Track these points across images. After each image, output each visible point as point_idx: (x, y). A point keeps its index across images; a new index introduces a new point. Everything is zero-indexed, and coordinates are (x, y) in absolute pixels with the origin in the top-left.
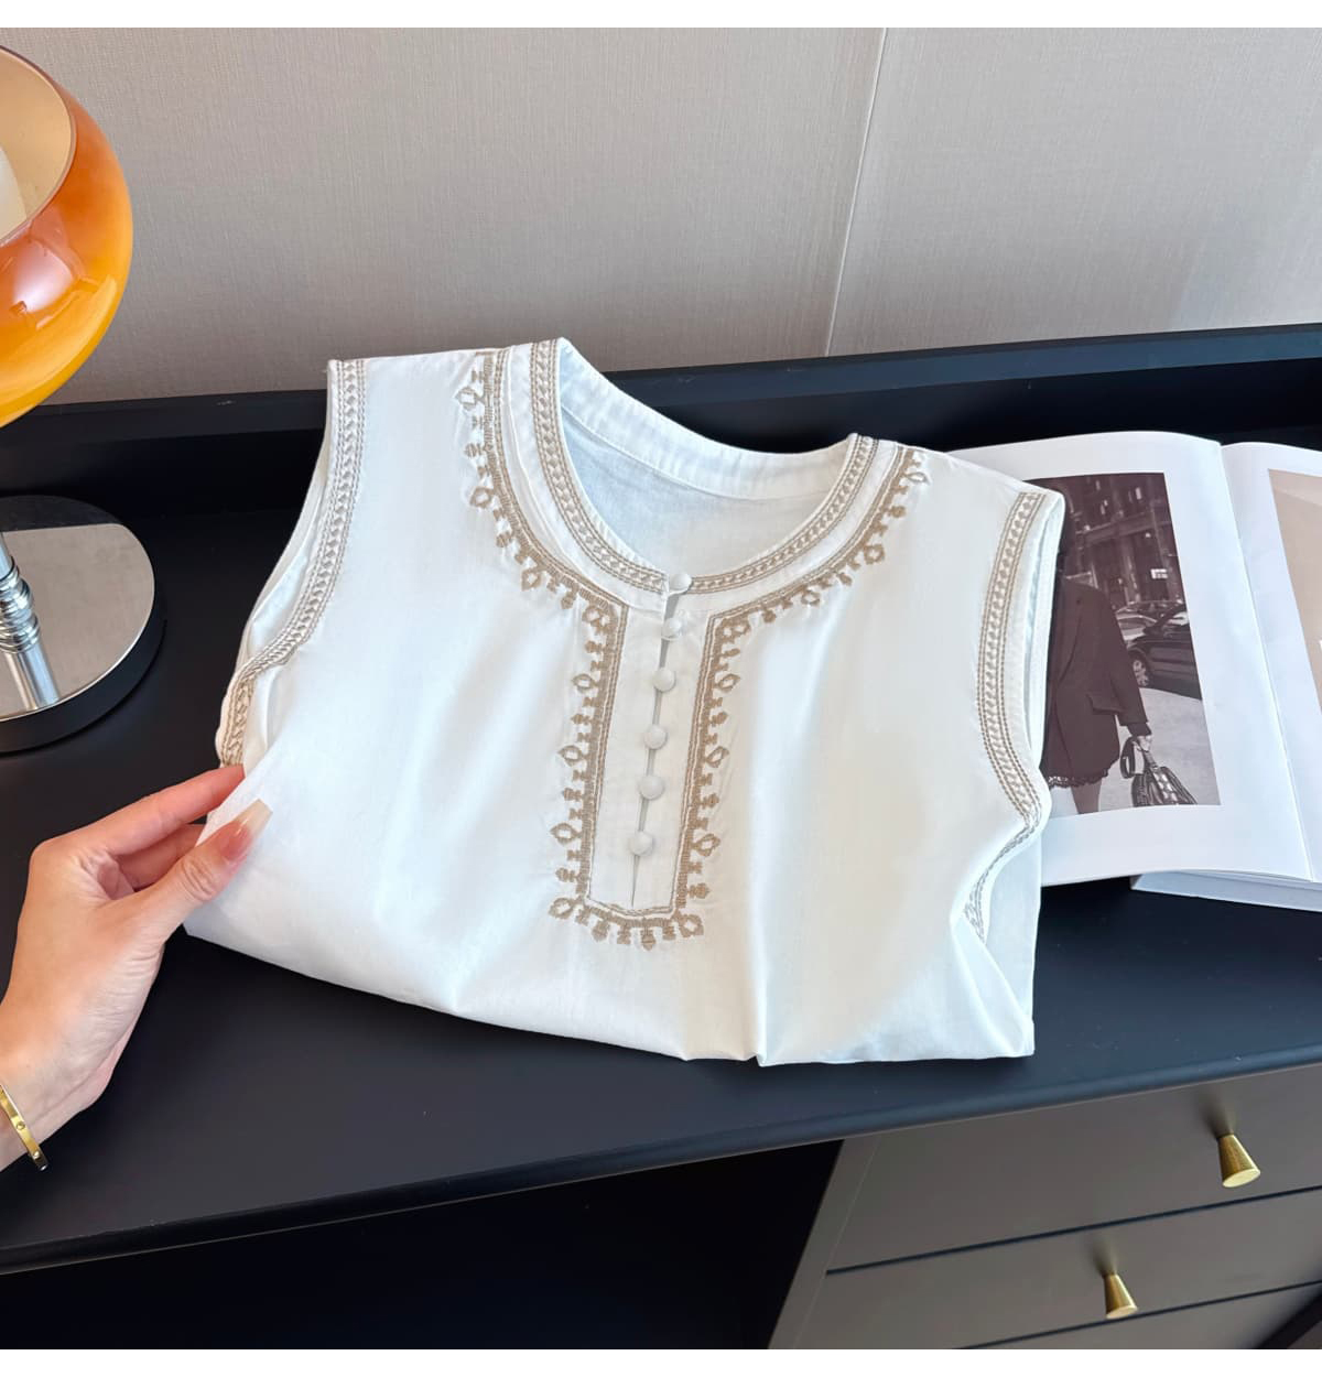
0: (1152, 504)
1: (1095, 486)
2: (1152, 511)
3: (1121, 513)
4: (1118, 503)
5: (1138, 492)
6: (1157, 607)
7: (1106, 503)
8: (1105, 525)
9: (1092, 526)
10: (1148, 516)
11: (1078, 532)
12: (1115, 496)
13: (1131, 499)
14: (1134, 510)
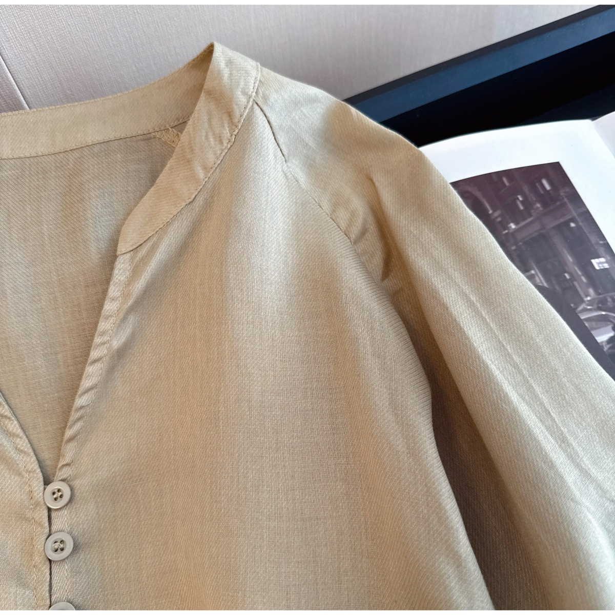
0: (562, 193)
1: (503, 183)
2: (566, 200)
3: (538, 205)
4: (532, 197)
5: (545, 182)
7: (521, 199)
8: (530, 220)
9: (516, 223)
10: (563, 205)
11: (506, 231)
12: (526, 189)
13: (542, 192)
14: (548, 200)
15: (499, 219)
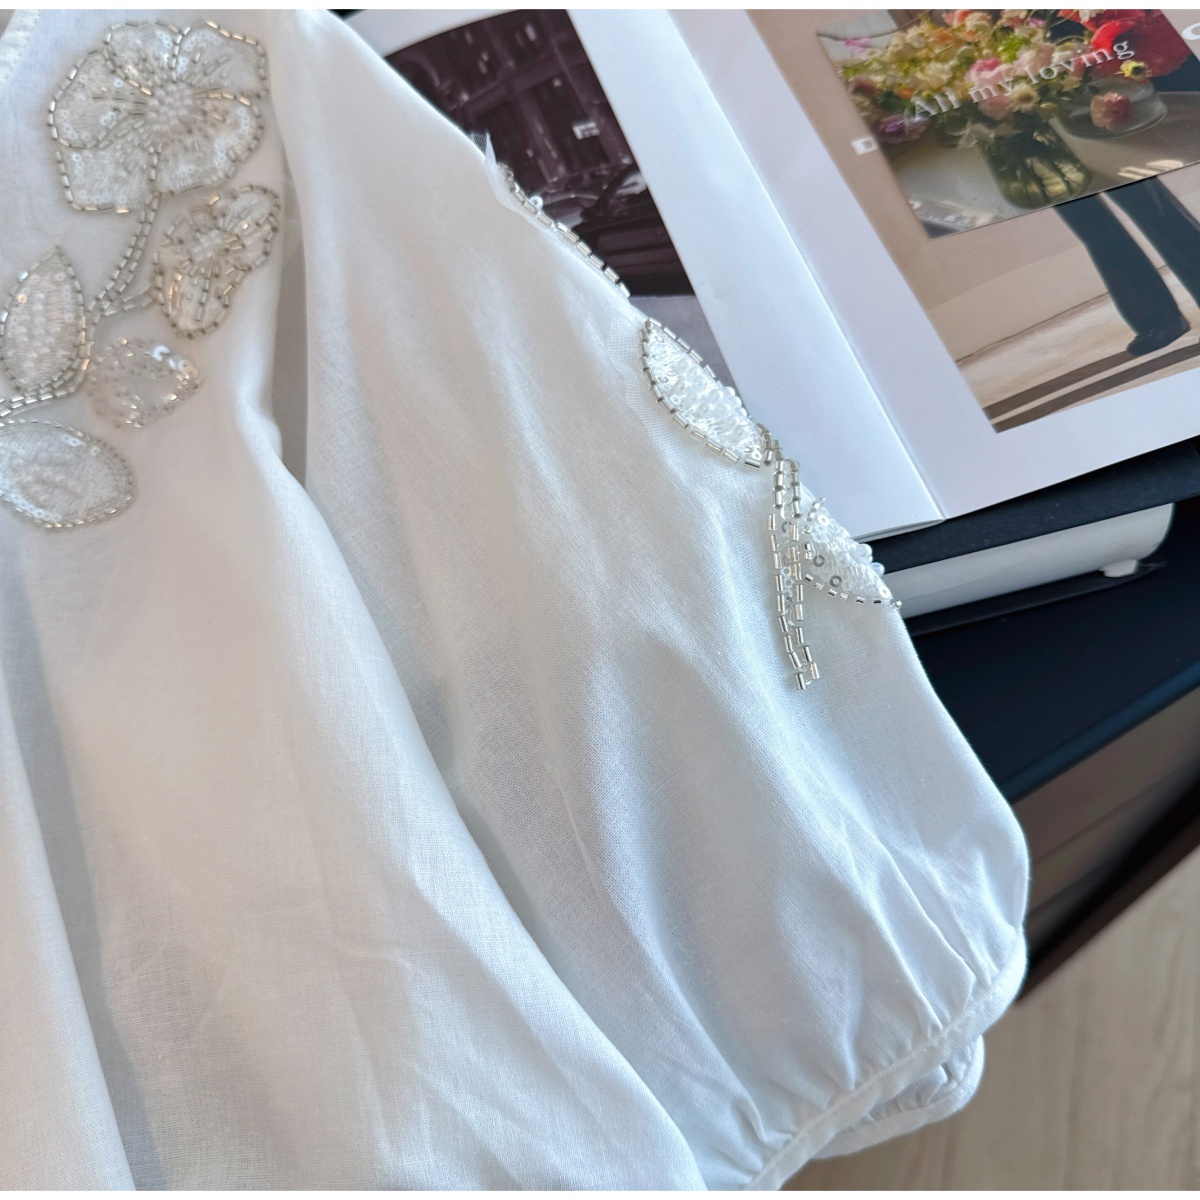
0: (553, 42)
1: (464, 41)
2: (556, 51)
3: (511, 63)
4: (504, 53)
5: (530, 31)
6: (593, 176)
7: (486, 58)
8: (492, 85)
9: (471, 91)
10: (551, 57)
12: (497, 43)
13: (521, 45)
14: (529, 54)
15: (448, 92)
